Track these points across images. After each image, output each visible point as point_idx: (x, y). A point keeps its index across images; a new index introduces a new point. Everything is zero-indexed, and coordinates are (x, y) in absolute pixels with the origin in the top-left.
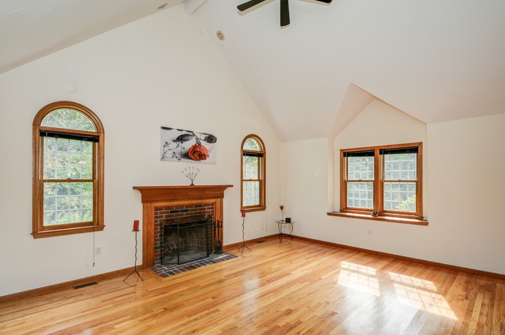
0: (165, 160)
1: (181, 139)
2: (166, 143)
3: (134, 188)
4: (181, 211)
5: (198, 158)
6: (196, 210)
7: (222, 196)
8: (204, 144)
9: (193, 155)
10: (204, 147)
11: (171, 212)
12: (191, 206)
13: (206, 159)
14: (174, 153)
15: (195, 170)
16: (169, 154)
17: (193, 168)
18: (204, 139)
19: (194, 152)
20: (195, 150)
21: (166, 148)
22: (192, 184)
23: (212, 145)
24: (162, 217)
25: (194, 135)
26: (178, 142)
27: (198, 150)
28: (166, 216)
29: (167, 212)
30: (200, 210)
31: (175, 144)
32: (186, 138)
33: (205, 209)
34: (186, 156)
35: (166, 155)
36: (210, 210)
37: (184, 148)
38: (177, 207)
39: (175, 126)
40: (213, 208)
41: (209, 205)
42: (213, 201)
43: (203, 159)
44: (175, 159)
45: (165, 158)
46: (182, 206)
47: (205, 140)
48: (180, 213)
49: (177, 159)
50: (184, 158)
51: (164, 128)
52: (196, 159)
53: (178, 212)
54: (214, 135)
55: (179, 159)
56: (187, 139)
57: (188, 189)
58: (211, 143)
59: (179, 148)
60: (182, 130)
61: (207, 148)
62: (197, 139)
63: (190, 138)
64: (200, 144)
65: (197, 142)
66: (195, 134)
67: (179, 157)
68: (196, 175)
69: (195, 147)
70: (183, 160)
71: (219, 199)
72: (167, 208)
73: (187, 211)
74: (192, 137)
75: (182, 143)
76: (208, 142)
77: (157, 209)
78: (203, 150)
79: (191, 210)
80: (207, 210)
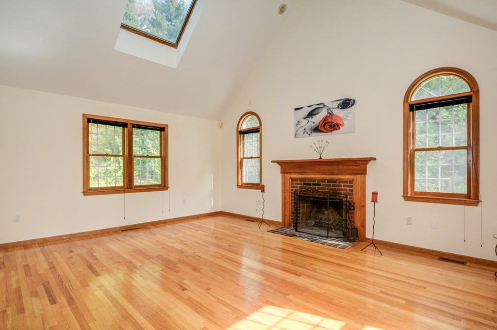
0: (298, 138)
1: (311, 114)
2: (298, 122)
3: (272, 162)
4: (314, 185)
5: (329, 129)
6: (330, 185)
7: (364, 172)
8: (338, 112)
9: (324, 127)
10: (336, 115)
11: (304, 184)
12: (323, 180)
13: (339, 128)
14: (305, 129)
15: (324, 142)
16: (301, 131)
17: (322, 141)
18: (336, 106)
19: (325, 124)
20: (326, 121)
21: (298, 127)
22: (321, 158)
23: (347, 110)
24: (297, 187)
25: (325, 106)
26: (309, 118)
27: (330, 120)
28: (300, 187)
29: (301, 184)
30: (333, 186)
31: (306, 121)
32: (316, 111)
33: (341, 186)
34: (316, 130)
35: (298, 133)
36: (348, 188)
37: (314, 123)
38: (310, 179)
39: (305, 104)
40: (352, 186)
41: (346, 182)
42: (350, 177)
43: (336, 129)
44: (306, 135)
45: (297, 136)
46: (314, 180)
47: (338, 107)
48: (312, 186)
49: (307, 135)
50: (314, 132)
51: (296, 109)
52: (327, 131)
53: (310, 184)
54: (351, 98)
55: (309, 135)
56: (317, 113)
57: (317, 162)
58: (346, 108)
59: (310, 124)
60: (312, 106)
61: (341, 116)
62: (328, 109)
63: (320, 110)
64: (331, 114)
65: (328, 113)
66: (325, 104)
67: (309, 132)
68: (324, 148)
69: (326, 118)
70: (314, 134)
71: (360, 176)
72: (301, 180)
73: (320, 185)
74: (322, 109)
75: (312, 118)
76: (342, 108)
77: (293, 180)
78: (335, 120)
79: (323, 185)
80: (342, 188)
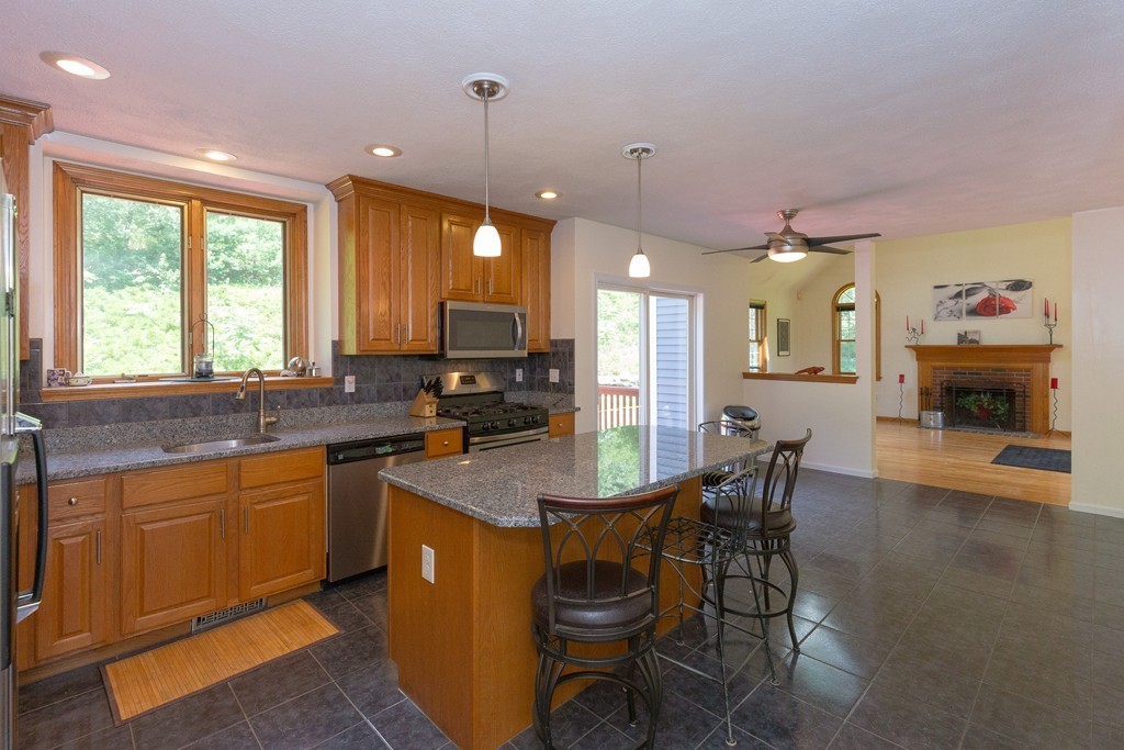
0: (940, 320)
1: (962, 295)
2: (940, 302)
3: (906, 347)
4: (970, 374)
6: (996, 375)
7: (1047, 360)
8: (1006, 294)
9: (985, 310)
10: (1003, 297)
11: (955, 373)
13: (1010, 312)
14: (952, 311)
16: (944, 313)
18: (1005, 288)
19: (986, 307)
20: (988, 303)
21: (940, 308)
23: (1022, 292)
24: (942, 376)
25: (984, 286)
26: (958, 298)
27: (994, 302)
28: (948, 377)
29: (949, 373)
30: (1001, 375)
31: (952, 302)
33: (1013, 375)
34: (971, 312)
35: (941, 314)
36: (1023, 377)
37: (968, 304)
38: (963, 368)
39: (951, 282)
40: (1029, 375)
41: (1021, 371)
42: (1028, 365)
43: (1006, 313)
44: (953, 317)
45: (939, 318)
46: (972, 368)
47: (1008, 289)
48: (967, 375)
49: (956, 317)
50: (967, 315)
51: (936, 287)
52: (990, 315)
53: (965, 374)
54: (1027, 280)
55: (958, 317)
56: (971, 293)
58: (1020, 290)
59: (960, 305)
60: (964, 285)
61: (1013, 298)
62: (990, 290)
63: (978, 290)
64: (995, 296)
65: (992, 294)
66: (987, 285)
67: (959, 315)
69: (987, 300)
70: (966, 317)
71: (1041, 365)
72: (949, 368)
73: (980, 374)
74: (981, 290)
75: (964, 298)
76: (1014, 290)
77: (935, 368)
78: (1002, 302)
79: (986, 374)
80: (1015, 377)
